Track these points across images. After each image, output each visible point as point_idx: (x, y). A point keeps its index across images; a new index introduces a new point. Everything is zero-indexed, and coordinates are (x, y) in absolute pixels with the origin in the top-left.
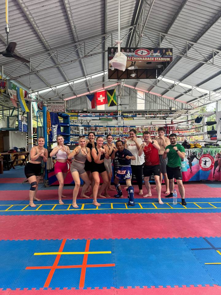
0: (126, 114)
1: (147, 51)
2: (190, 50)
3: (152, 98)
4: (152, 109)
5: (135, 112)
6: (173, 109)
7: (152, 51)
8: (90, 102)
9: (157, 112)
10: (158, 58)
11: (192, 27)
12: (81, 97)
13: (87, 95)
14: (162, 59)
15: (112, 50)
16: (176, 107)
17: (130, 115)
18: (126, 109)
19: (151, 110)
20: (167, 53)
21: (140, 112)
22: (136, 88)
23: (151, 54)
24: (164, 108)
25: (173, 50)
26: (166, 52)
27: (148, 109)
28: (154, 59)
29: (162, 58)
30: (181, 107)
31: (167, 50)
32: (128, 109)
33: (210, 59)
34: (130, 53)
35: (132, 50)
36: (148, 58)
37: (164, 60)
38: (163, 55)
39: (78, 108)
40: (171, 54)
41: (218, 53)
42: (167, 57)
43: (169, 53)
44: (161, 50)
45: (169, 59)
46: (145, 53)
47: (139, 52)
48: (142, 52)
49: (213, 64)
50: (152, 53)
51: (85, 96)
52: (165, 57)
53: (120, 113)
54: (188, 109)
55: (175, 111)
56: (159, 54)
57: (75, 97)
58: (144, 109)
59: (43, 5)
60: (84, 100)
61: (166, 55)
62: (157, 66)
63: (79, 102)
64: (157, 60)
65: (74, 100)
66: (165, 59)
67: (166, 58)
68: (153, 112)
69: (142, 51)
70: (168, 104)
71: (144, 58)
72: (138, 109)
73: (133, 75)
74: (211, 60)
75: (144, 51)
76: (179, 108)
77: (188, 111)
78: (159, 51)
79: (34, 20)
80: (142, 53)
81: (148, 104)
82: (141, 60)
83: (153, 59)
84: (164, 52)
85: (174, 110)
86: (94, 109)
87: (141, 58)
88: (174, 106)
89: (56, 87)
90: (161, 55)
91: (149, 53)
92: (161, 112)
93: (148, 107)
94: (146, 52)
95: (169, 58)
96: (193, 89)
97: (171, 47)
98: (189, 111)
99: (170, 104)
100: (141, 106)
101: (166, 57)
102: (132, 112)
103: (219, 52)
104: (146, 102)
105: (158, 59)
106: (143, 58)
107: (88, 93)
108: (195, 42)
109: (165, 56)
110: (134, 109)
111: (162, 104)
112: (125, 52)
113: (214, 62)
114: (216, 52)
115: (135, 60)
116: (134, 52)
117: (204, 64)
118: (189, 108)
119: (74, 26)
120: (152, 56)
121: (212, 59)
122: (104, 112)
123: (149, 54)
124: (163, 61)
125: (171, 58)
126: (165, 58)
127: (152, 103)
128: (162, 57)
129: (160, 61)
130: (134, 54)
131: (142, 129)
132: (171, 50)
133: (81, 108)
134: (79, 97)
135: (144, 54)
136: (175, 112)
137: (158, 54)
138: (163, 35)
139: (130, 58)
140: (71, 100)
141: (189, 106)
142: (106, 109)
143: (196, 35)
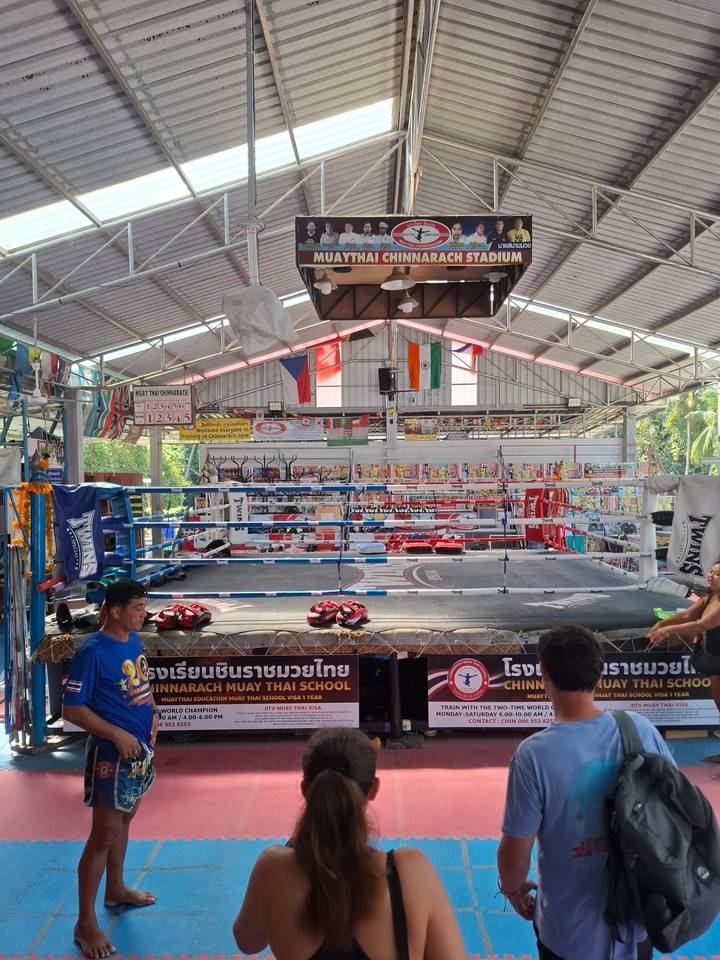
0: (414, 422)
1: (437, 227)
2: (604, 220)
3: (503, 367)
4: (503, 402)
5: (442, 413)
6: (573, 403)
7: (457, 226)
8: (294, 383)
9: (520, 412)
10: (477, 254)
11: (609, 136)
12: (261, 364)
13: (283, 360)
14: (495, 258)
15: (308, 227)
16: (586, 396)
17: (430, 423)
18: (414, 404)
19: (498, 408)
20: (512, 234)
21: (461, 413)
22: (447, 334)
23: (451, 239)
24: (544, 401)
25: (534, 219)
26: (506, 230)
27: (489, 402)
28: (464, 257)
29: (491, 254)
30: (601, 396)
31: (510, 222)
32: (421, 404)
33: (679, 246)
34: (374, 236)
35: (383, 225)
36: (442, 255)
37: (502, 262)
38: (497, 240)
39: (253, 401)
40: (526, 237)
41: (710, 223)
42: (511, 250)
43: (519, 233)
44: (489, 223)
45: (517, 257)
46: (431, 234)
47: (410, 234)
48: (420, 232)
49: (690, 266)
50: (457, 237)
51: (274, 360)
52: (503, 250)
53: (395, 418)
54: (624, 403)
55: (580, 410)
56: (483, 239)
57: (242, 364)
58: (476, 404)
59: (29, 73)
60: (271, 376)
61: (508, 241)
62: (485, 276)
63: (253, 382)
64: (473, 262)
65: (238, 374)
66: (505, 258)
67: (509, 253)
68: (507, 412)
69: (418, 228)
70: (558, 387)
71: (425, 255)
72: (453, 404)
73: (408, 307)
74: (685, 251)
75: (425, 228)
76: (594, 399)
77: (624, 409)
78: (480, 229)
79: (11, 127)
80: (419, 238)
81: (488, 387)
82: (416, 263)
83: (459, 257)
84: (498, 230)
85: (579, 405)
86: (306, 405)
87: (414, 254)
88: (579, 393)
89: (162, 340)
90: (488, 242)
91: (444, 235)
92: (533, 412)
93: (489, 396)
94: (434, 231)
95: (519, 253)
96: (636, 339)
97: (525, 212)
98: (629, 409)
99: (565, 387)
100: (464, 391)
101: (507, 250)
102: (435, 413)
103: (713, 222)
104: (482, 378)
105: (479, 258)
106: (422, 253)
107: (286, 351)
108: (625, 185)
109: (505, 246)
110: (441, 403)
111: (538, 385)
112: (357, 233)
113: (696, 257)
114: (701, 219)
115: (393, 263)
116: (389, 234)
117: (658, 264)
118: (628, 399)
119: (172, 142)
120: (456, 247)
121: (687, 248)
122: (340, 415)
123: (446, 238)
124: (497, 262)
125: (527, 253)
126: (504, 254)
127: (503, 384)
128: (492, 250)
129: (484, 263)
130: (389, 239)
131: (467, 471)
132: (528, 223)
133: (262, 403)
134: (255, 365)
135: (425, 239)
136: (583, 411)
137: (478, 238)
138: (509, 166)
139: (377, 254)
140: (227, 374)
141: (629, 391)
142: (346, 405)
143: (626, 163)
